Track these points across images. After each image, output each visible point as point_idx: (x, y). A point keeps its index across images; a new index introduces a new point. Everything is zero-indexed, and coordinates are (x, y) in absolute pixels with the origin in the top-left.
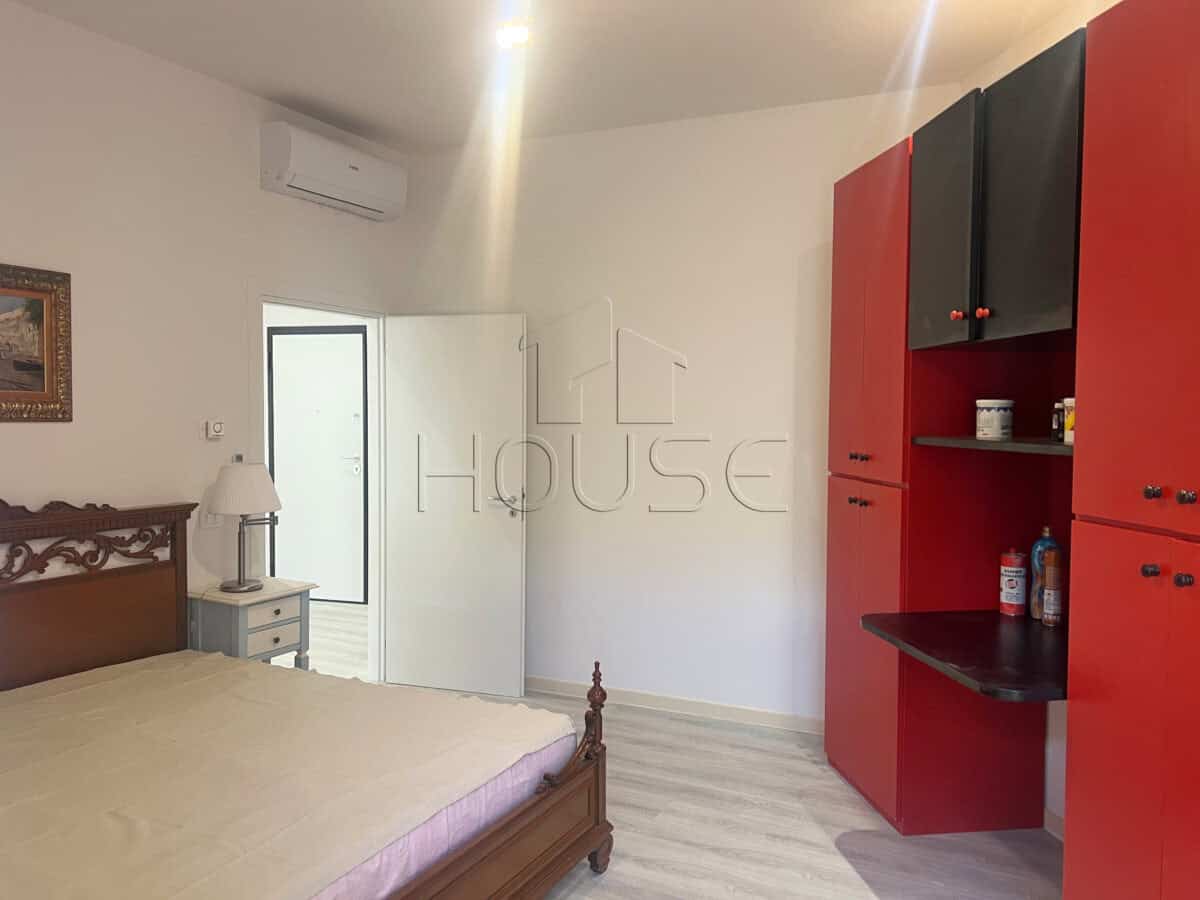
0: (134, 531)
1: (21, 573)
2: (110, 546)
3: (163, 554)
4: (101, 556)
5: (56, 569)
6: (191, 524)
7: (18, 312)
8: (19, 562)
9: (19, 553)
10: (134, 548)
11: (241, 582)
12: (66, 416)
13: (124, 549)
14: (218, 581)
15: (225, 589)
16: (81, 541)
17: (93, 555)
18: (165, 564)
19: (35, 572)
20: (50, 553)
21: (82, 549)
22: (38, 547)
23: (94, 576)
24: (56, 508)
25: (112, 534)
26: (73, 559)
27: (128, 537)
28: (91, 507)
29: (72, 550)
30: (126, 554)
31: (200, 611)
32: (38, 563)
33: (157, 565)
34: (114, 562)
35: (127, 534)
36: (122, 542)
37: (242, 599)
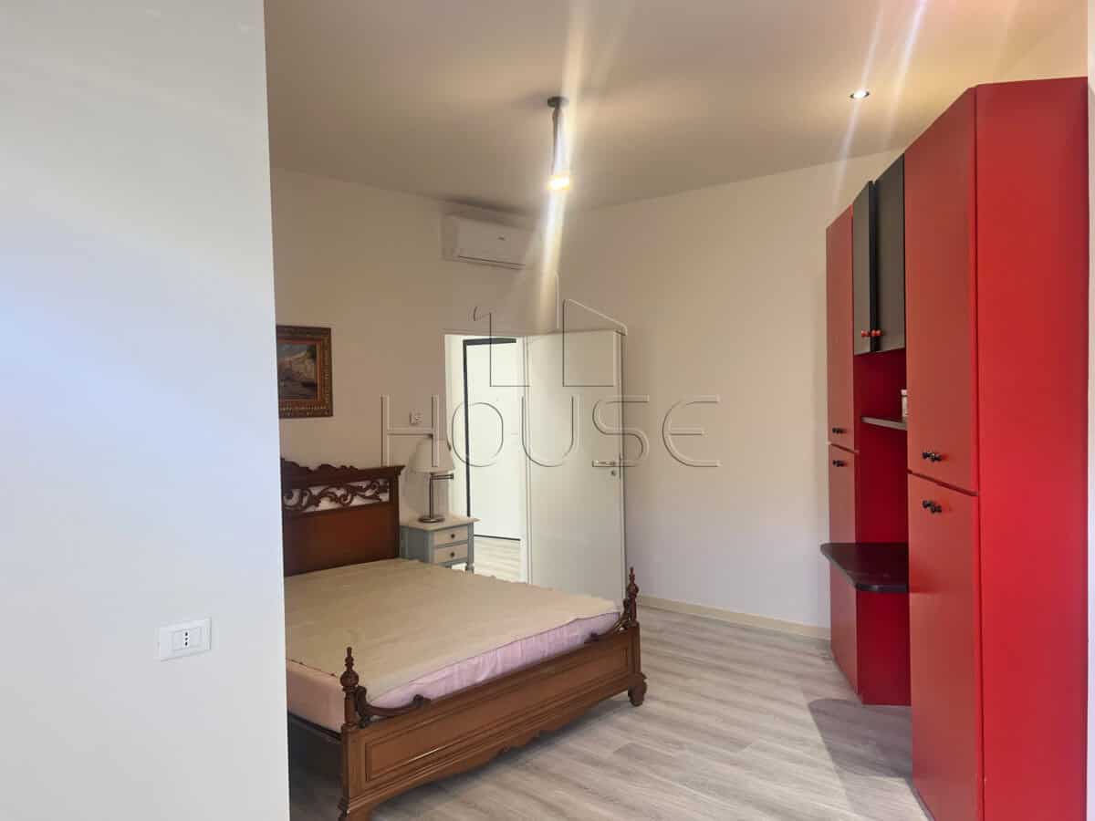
0: (368, 483)
1: (306, 507)
2: (355, 492)
3: (385, 497)
4: (349, 498)
5: (325, 505)
6: (401, 479)
7: (303, 354)
8: (305, 500)
9: (306, 495)
10: (368, 493)
11: (431, 516)
12: (328, 413)
13: (362, 493)
14: (418, 516)
15: (422, 520)
16: (338, 488)
17: (345, 497)
18: (386, 503)
19: (313, 506)
20: (322, 495)
21: (339, 493)
22: (316, 491)
23: (346, 510)
24: (325, 468)
25: (355, 484)
26: (334, 499)
27: (364, 486)
28: (344, 467)
29: (333, 493)
30: (364, 497)
31: (406, 533)
32: (315, 501)
33: (382, 504)
34: (357, 501)
35: (363, 484)
36: (360, 489)
37: (431, 527)
